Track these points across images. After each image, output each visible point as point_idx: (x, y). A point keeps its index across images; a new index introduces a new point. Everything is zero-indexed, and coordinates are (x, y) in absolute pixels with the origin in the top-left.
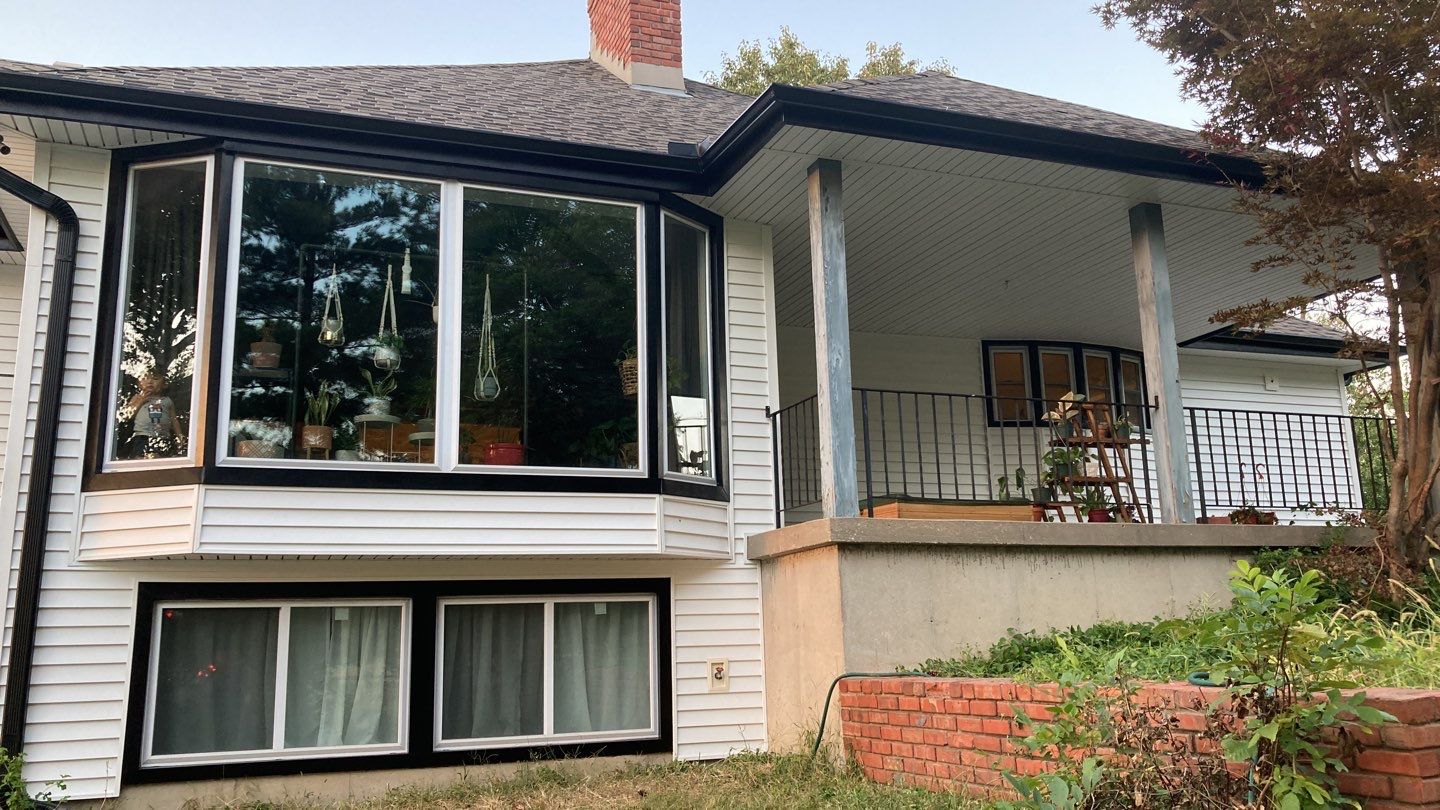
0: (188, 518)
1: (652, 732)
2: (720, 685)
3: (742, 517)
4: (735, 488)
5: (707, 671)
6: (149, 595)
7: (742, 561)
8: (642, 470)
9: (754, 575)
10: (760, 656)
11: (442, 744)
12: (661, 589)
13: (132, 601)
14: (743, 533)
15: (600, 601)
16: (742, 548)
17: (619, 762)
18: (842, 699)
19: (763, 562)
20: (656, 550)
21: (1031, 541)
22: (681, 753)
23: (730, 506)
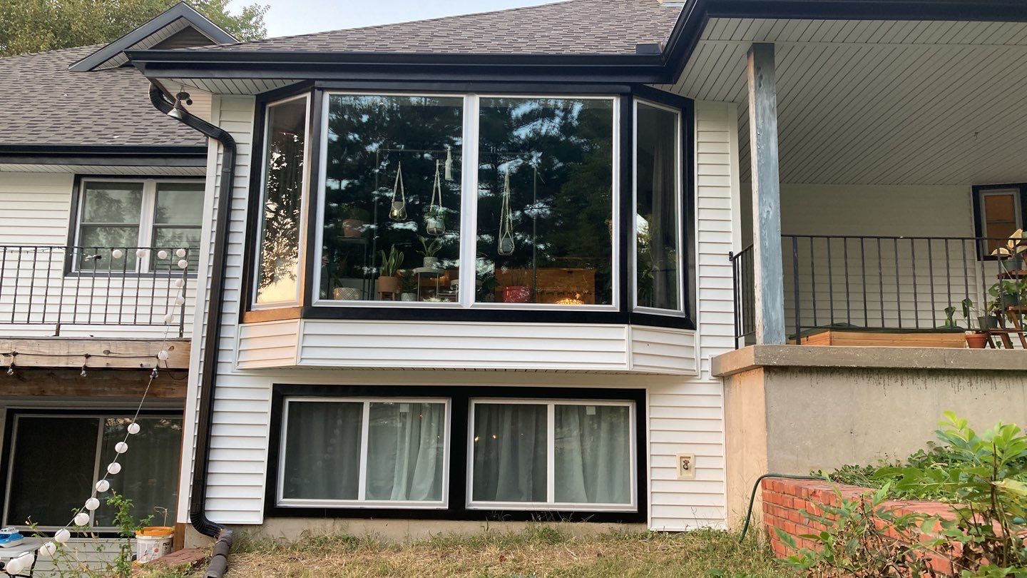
0: (294, 341)
1: (632, 506)
2: (686, 474)
3: (706, 342)
4: (701, 319)
5: (676, 463)
6: (280, 393)
7: (707, 377)
8: (615, 306)
9: (718, 389)
10: (723, 453)
11: (472, 504)
12: (639, 397)
13: (268, 396)
14: (708, 354)
15: (591, 405)
16: (707, 366)
17: (605, 527)
18: (763, 495)
19: (725, 378)
20: (625, 368)
21: (952, 364)
22: (653, 525)
23: (697, 333)
